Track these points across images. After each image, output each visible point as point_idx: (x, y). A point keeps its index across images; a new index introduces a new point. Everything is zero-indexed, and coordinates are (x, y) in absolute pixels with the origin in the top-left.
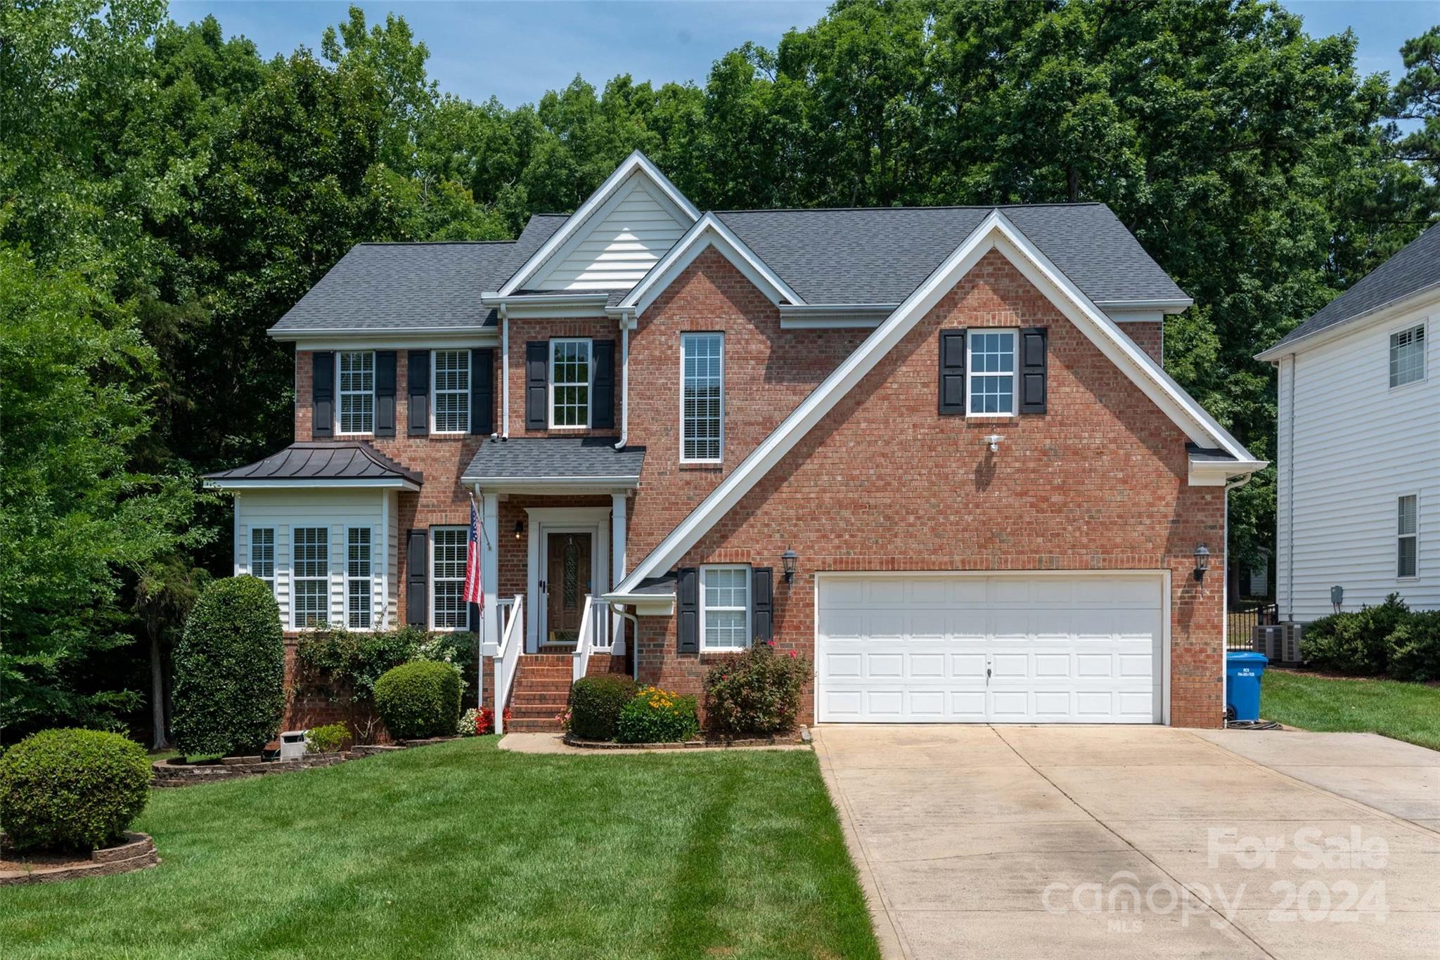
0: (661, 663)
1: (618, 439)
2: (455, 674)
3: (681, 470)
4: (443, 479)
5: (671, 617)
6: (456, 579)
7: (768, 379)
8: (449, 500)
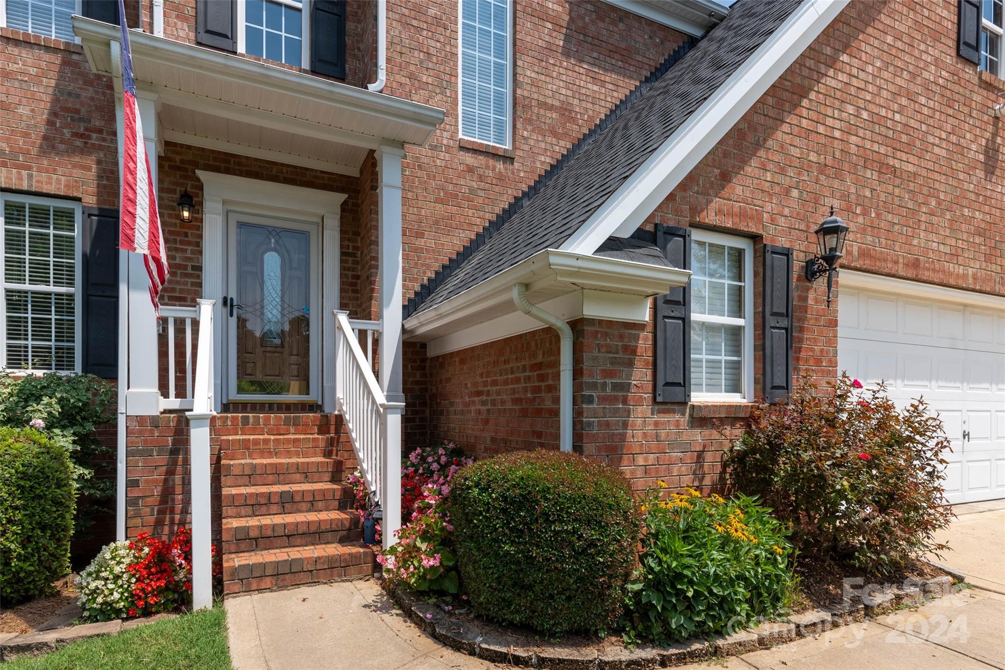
0: (625, 425)
1: (373, 78)
2: (57, 456)
3: (462, 148)
4: (24, 111)
5: (641, 326)
6: (51, 288)
7: (567, 53)
8: (34, 151)
